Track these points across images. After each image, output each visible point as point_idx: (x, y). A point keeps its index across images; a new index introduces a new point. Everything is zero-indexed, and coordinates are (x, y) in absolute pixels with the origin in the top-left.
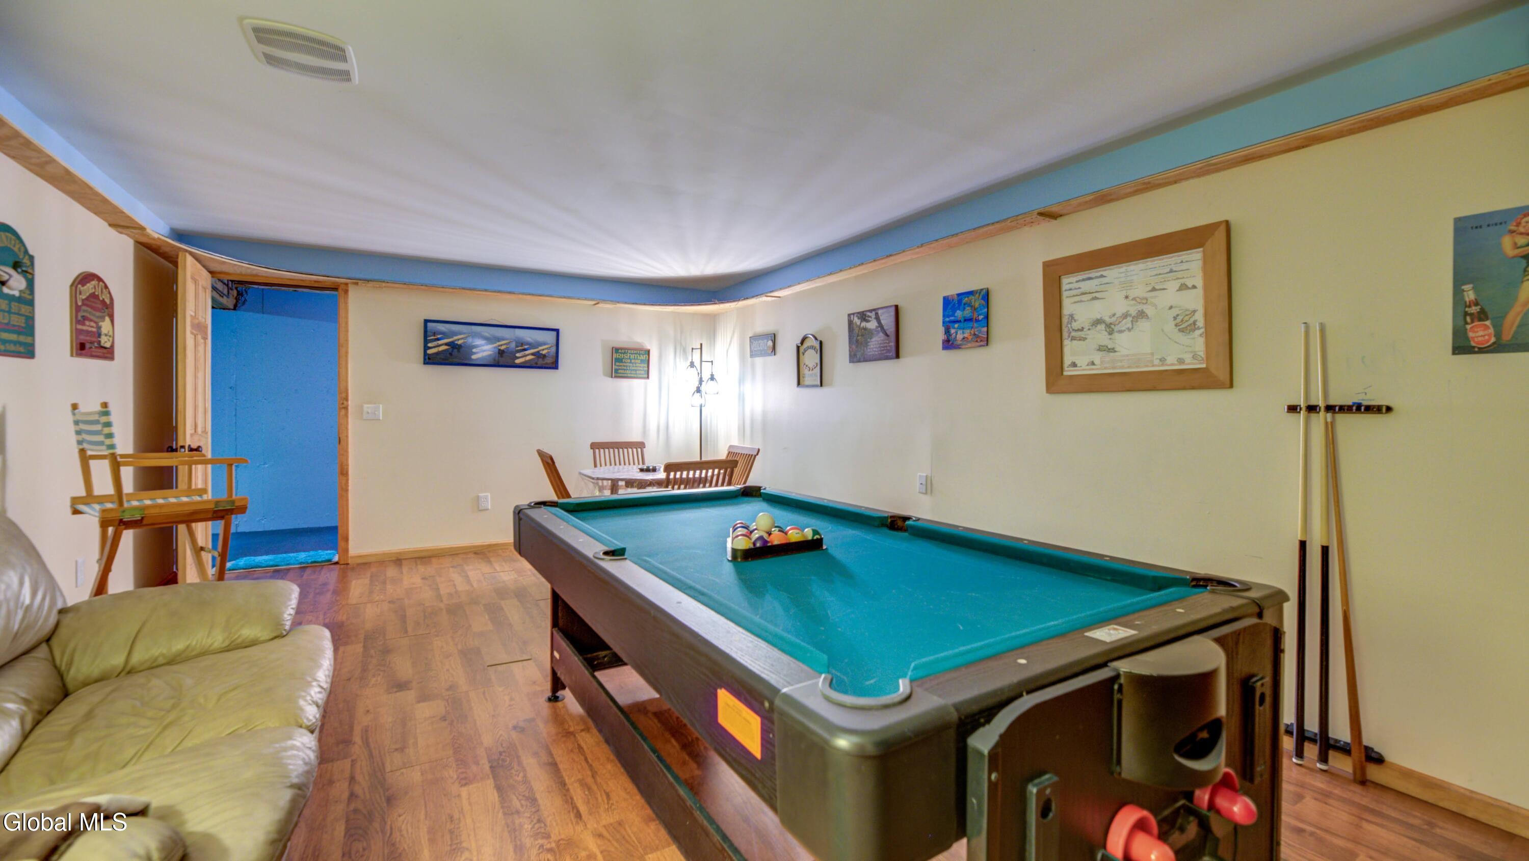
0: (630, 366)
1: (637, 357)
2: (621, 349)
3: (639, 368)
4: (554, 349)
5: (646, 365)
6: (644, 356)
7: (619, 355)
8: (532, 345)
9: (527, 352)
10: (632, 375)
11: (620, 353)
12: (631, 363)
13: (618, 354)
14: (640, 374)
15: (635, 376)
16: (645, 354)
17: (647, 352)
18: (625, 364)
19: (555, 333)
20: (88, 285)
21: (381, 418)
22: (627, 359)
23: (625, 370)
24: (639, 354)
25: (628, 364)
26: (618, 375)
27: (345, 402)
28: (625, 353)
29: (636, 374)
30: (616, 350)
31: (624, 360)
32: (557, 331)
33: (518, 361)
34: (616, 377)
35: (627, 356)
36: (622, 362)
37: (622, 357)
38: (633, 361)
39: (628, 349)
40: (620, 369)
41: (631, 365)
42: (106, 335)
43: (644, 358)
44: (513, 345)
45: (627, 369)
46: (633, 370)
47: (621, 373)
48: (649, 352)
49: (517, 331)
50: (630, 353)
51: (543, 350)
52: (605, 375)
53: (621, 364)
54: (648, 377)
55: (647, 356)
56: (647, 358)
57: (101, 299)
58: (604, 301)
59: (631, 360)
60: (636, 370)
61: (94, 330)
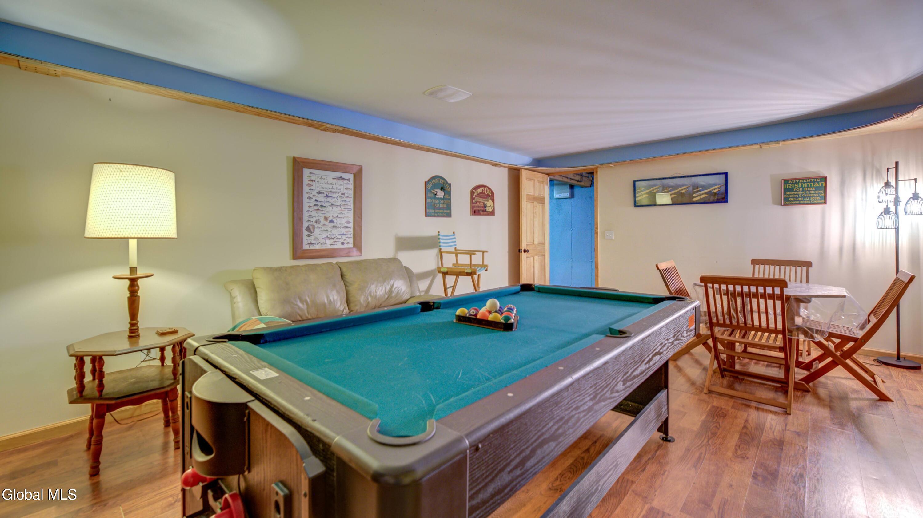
0: (802, 194)
1: (811, 185)
2: (791, 180)
3: (813, 195)
4: (723, 188)
5: (823, 192)
6: (820, 183)
7: (789, 186)
8: (705, 187)
9: (701, 193)
10: (806, 202)
11: (790, 183)
12: (803, 190)
13: (787, 185)
14: (815, 200)
15: (809, 202)
16: (821, 181)
17: (824, 180)
18: (796, 193)
19: (724, 176)
20: (479, 189)
21: (613, 238)
22: (799, 188)
23: (796, 198)
24: (814, 182)
25: (800, 193)
26: (788, 203)
27: (597, 230)
28: (796, 183)
29: (811, 200)
30: (786, 181)
31: (795, 190)
32: (726, 174)
33: (694, 200)
34: (785, 205)
35: (799, 185)
36: (793, 191)
37: (793, 187)
38: (805, 189)
39: (799, 179)
40: (790, 198)
41: (804, 193)
42: (489, 207)
43: (820, 185)
44: (691, 188)
45: (799, 197)
46: (806, 197)
47: (791, 201)
48: (825, 178)
49: (693, 178)
50: (801, 183)
51: (714, 189)
52: (775, 203)
53: (792, 193)
54: (825, 203)
55: (824, 183)
56: (824, 185)
57: (486, 193)
58: (768, 142)
59: (803, 189)
60: (810, 197)
61: (482, 205)
